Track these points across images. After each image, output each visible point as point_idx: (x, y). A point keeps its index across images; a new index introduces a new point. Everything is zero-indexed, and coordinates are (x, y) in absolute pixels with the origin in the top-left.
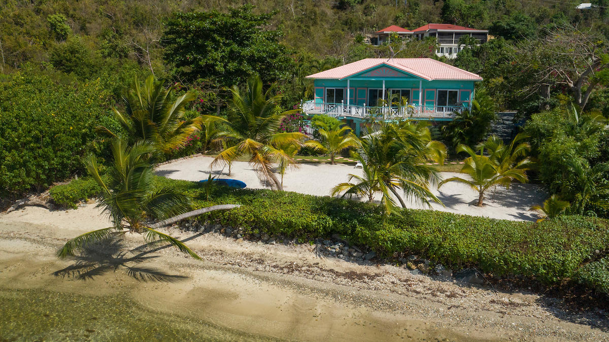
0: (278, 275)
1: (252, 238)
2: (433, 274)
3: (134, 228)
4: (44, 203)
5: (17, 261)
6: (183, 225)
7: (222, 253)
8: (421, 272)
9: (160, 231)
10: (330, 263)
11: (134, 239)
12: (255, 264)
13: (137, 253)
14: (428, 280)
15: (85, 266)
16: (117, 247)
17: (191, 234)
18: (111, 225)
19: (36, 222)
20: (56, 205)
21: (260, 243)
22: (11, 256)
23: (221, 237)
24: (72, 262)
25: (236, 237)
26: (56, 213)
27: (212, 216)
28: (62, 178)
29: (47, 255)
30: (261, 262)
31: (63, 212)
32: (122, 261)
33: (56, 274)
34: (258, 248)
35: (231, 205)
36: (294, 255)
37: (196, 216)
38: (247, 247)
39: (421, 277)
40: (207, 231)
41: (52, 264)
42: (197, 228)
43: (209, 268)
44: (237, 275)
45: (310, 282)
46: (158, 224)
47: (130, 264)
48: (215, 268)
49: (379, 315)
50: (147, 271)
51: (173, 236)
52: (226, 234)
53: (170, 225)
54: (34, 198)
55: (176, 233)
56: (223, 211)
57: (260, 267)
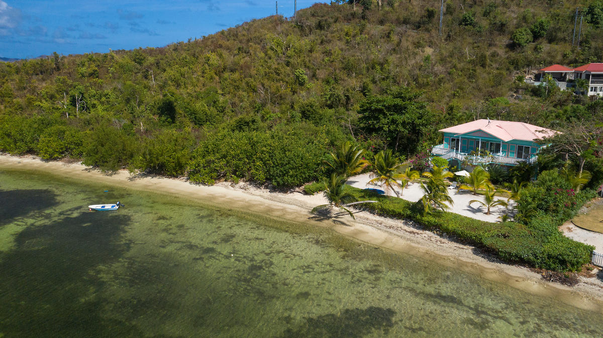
0: (385, 229)
1: (380, 215)
2: (441, 236)
3: (336, 205)
4: (301, 191)
5: (295, 212)
6: (355, 207)
7: (367, 219)
8: (438, 235)
9: (346, 208)
10: (406, 228)
11: (336, 209)
12: (378, 224)
13: (337, 215)
14: (438, 238)
15: (318, 217)
16: (329, 212)
17: (358, 211)
18: (328, 203)
19: (299, 199)
20: (306, 193)
21: (383, 217)
22: (292, 211)
23: (369, 213)
24: (313, 216)
25: (374, 214)
26: (306, 196)
27: (366, 204)
28: (308, 181)
29: (304, 212)
30: (381, 224)
31: (309, 196)
32: (331, 217)
33: (309, 218)
34: (381, 219)
35: (374, 201)
36: (394, 223)
37: (360, 204)
38: (378, 218)
39: (436, 236)
40: (364, 210)
41: (307, 215)
42: (360, 209)
43: (361, 223)
44: (370, 227)
45: (395, 232)
46: (345, 205)
47: (334, 219)
48: (363, 224)
49: (413, 245)
50: (339, 221)
51: (350, 211)
52: (371, 213)
53: (350, 206)
54: (297, 189)
55: (352, 210)
56: (370, 203)
57: (380, 225)
